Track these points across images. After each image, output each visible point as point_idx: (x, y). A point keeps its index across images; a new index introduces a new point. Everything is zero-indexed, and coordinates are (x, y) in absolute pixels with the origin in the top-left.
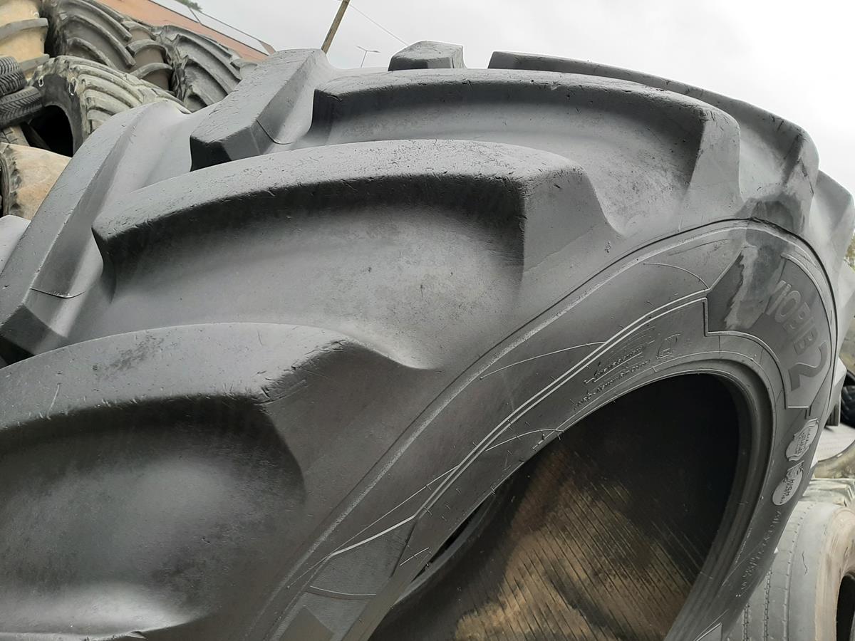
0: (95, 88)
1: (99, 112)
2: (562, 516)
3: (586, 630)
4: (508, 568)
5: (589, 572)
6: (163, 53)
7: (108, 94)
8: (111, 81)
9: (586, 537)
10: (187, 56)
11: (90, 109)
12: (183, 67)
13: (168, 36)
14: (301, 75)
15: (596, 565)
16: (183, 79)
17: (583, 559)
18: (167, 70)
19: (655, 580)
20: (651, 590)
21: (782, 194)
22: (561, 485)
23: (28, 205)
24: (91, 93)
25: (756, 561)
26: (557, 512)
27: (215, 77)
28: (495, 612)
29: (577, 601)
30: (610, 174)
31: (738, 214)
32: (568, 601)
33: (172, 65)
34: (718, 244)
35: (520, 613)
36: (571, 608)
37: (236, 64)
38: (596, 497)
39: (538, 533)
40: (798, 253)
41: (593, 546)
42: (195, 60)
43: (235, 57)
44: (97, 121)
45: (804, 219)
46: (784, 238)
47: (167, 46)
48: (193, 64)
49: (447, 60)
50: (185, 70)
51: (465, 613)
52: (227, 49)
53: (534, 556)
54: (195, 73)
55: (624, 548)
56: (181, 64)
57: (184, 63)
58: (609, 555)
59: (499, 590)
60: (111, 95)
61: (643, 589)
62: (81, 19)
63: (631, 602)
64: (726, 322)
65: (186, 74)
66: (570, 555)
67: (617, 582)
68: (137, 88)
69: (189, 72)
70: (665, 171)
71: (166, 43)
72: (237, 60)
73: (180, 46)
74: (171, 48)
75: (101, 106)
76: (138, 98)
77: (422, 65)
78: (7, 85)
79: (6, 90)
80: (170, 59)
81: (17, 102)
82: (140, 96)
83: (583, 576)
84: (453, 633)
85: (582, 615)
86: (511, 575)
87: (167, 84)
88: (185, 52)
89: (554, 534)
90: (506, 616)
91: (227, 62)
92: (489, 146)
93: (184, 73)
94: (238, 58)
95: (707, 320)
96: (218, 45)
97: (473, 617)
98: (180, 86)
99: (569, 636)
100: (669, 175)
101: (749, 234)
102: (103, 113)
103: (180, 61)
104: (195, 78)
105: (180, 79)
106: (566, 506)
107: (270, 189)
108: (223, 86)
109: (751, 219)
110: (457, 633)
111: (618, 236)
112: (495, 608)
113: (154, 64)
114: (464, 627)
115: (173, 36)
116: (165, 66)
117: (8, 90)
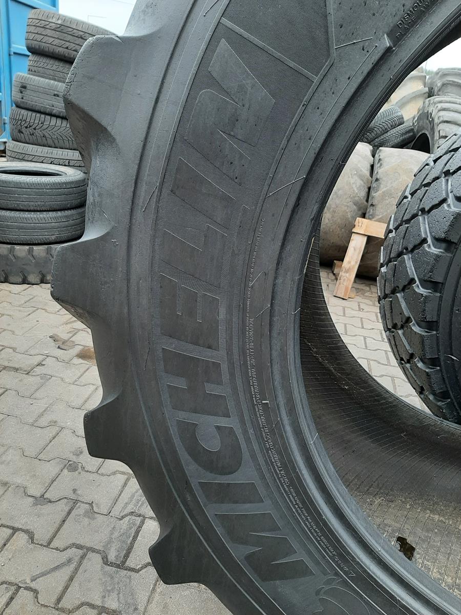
0: (444, 109)
1: (445, 124)
7: (453, 111)
8: (457, 104)
11: (440, 123)
23: (384, 179)
24: (442, 113)
44: (443, 130)
60: (456, 112)
62: (450, 81)
75: (447, 120)
78: (391, 124)
79: (390, 126)
81: (397, 133)
102: (448, 124)
117: (392, 126)
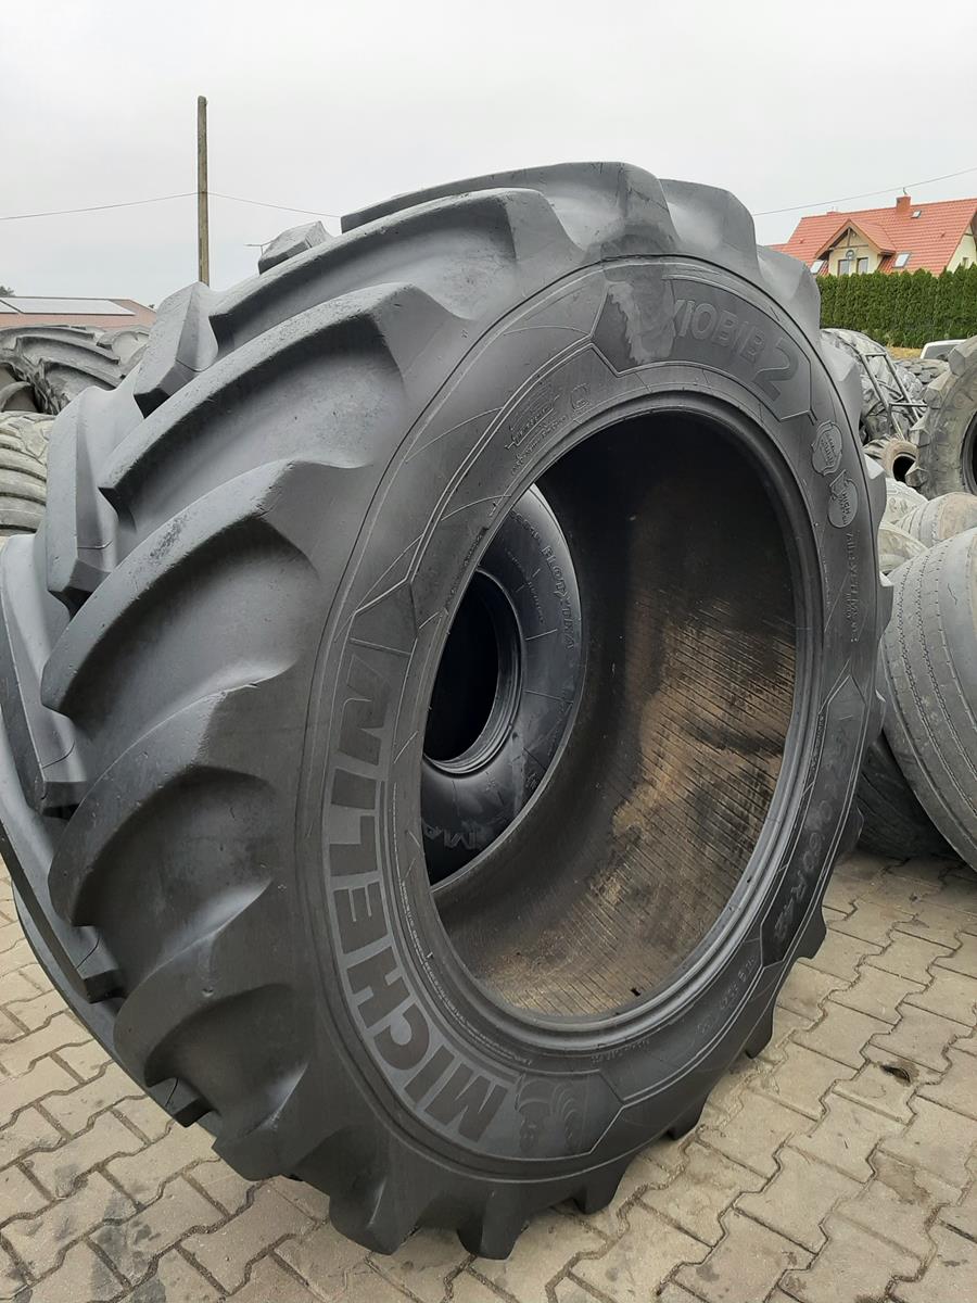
2: (674, 664)
3: (742, 764)
4: (642, 743)
5: (723, 707)
6: (10, 369)
9: (706, 673)
10: (41, 360)
12: (42, 376)
13: (6, 346)
14: (193, 310)
15: (728, 696)
16: (49, 391)
17: (713, 697)
18: (25, 389)
19: (790, 678)
20: (790, 690)
21: (627, 227)
22: (661, 632)
25: (854, 596)
26: (668, 663)
27: (86, 370)
28: (646, 793)
29: (724, 740)
30: (445, 278)
31: (583, 263)
32: (713, 745)
33: (28, 380)
34: (575, 294)
35: (672, 782)
36: (720, 750)
37: (104, 342)
38: (700, 627)
39: (658, 694)
40: (681, 269)
41: (718, 678)
42: (53, 360)
43: (98, 335)
45: (671, 237)
46: (658, 262)
47: (10, 359)
48: (53, 367)
49: (302, 244)
50: (47, 379)
51: (616, 808)
52: (84, 329)
53: (663, 718)
54: (61, 377)
55: (749, 664)
56: (38, 373)
57: (41, 370)
58: (736, 678)
59: (641, 770)
61: (782, 693)
63: (776, 713)
64: (634, 359)
65: (51, 384)
66: (699, 700)
67: (755, 700)
68: (6, 423)
69: (52, 379)
70: (492, 257)
71: (6, 356)
72: (102, 337)
73: (26, 352)
74: (16, 360)
76: (13, 435)
77: (283, 257)
80: (22, 374)
82: (15, 431)
83: (720, 713)
84: (611, 833)
85: (733, 752)
86: (648, 749)
87: (32, 405)
88: (36, 356)
89: (675, 686)
90: (659, 792)
91: (91, 345)
92: (342, 299)
93: (47, 382)
94: (102, 334)
95: (607, 362)
96: (70, 328)
97: (626, 809)
98: (50, 402)
99: (729, 778)
100: (497, 259)
101: (609, 275)
103: (35, 371)
104: (63, 383)
105: (45, 392)
106: (675, 650)
107: (209, 397)
108: (101, 377)
109: (604, 261)
110: (615, 831)
111: (470, 322)
112: (645, 789)
113: (6, 388)
114: (620, 822)
115: (11, 343)
116: (20, 385)
